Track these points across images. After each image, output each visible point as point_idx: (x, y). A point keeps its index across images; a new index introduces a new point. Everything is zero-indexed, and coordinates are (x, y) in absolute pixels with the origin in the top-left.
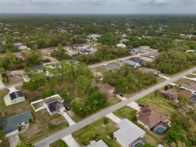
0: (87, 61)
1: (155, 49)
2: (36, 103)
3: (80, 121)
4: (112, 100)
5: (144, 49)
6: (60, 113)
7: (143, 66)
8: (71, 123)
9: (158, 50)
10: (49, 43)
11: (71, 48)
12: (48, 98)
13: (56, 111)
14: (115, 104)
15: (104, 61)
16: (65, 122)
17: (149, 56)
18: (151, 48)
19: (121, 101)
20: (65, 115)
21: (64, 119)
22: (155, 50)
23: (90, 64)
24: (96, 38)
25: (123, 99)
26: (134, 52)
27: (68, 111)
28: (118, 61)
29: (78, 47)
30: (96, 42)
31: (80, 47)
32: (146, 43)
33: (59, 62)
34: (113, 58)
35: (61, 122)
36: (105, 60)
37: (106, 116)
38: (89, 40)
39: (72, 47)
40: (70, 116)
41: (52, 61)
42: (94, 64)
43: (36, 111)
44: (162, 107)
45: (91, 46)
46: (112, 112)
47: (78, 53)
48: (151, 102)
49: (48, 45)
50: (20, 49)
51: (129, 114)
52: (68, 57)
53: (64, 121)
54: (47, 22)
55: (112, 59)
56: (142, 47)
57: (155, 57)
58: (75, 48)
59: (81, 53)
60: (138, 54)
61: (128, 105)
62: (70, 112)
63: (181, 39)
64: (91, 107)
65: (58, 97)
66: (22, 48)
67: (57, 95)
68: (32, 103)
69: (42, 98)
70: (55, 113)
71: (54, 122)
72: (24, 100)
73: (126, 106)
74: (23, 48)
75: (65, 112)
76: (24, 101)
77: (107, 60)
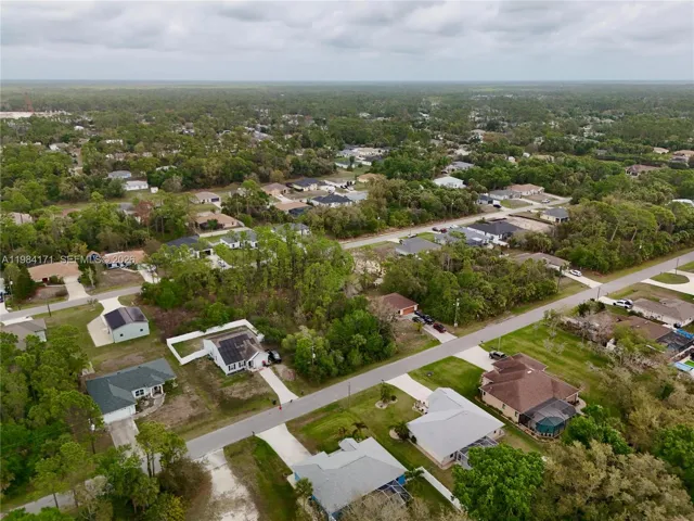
0: (337, 227)
1: (561, 194)
2: (182, 342)
3: (310, 393)
4: (409, 340)
5: (524, 194)
6: (252, 370)
7: (514, 245)
8: (285, 395)
9: (570, 199)
10: (217, 172)
11: (286, 188)
12: (216, 329)
13: (242, 362)
15: (392, 229)
16: (267, 394)
17: (539, 215)
18: (546, 191)
19: (437, 342)
20: (268, 375)
21: (266, 384)
22: (561, 199)
23: (347, 238)
24: (368, 159)
25: (445, 338)
26: (491, 202)
27: (276, 366)
28: (434, 230)
29: (307, 185)
30: (367, 173)
31: (313, 187)
32: (533, 174)
33: (247, 229)
35: (254, 391)
36: (393, 226)
37: (390, 382)
38: (345, 167)
39: (287, 185)
40: (281, 379)
41: (226, 226)
42: (356, 236)
43: (184, 361)
44: (564, 364)
45: (349, 184)
46: (409, 373)
47: (308, 203)
48: (530, 349)
49: (214, 177)
50: (128, 189)
51: (459, 377)
52: (276, 217)
53: (264, 390)
54: (209, 109)
55: (416, 224)
56: (517, 188)
57: (557, 220)
58: (299, 188)
59: (316, 203)
60: (503, 208)
61: (459, 355)
62: (281, 368)
63: (655, 166)
64: (345, 356)
65: (245, 326)
66: (133, 189)
67: (244, 322)
68: (171, 341)
69: (200, 329)
70: (238, 368)
71: (236, 391)
72: (147, 332)
73: (452, 359)
74: (137, 188)
75: (268, 366)
76: (146, 336)
77: (401, 227)
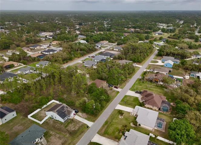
1: (113, 43)
3: (96, 120)
4: (111, 93)
5: (104, 44)
6: (71, 118)
7: (115, 58)
9: (116, 43)
13: (67, 117)
14: (116, 96)
16: (83, 125)
17: (113, 49)
18: (109, 42)
19: (118, 92)
20: (77, 118)
21: (80, 122)
23: (64, 63)
25: (119, 90)
26: (98, 47)
27: (78, 114)
28: (89, 57)
32: (104, 38)
34: (83, 55)
35: (78, 125)
36: (77, 57)
37: (116, 108)
40: (83, 118)
42: (67, 62)
43: (41, 122)
44: (153, 90)
45: (50, 45)
46: (119, 104)
48: (142, 88)
51: (133, 101)
53: (81, 124)
56: (102, 42)
57: (119, 50)
60: (102, 48)
61: (127, 94)
62: (80, 114)
65: (54, 102)
68: (29, 116)
69: (39, 108)
70: (66, 119)
71: (72, 128)
73: (126, 96)
75: (75, 115)
